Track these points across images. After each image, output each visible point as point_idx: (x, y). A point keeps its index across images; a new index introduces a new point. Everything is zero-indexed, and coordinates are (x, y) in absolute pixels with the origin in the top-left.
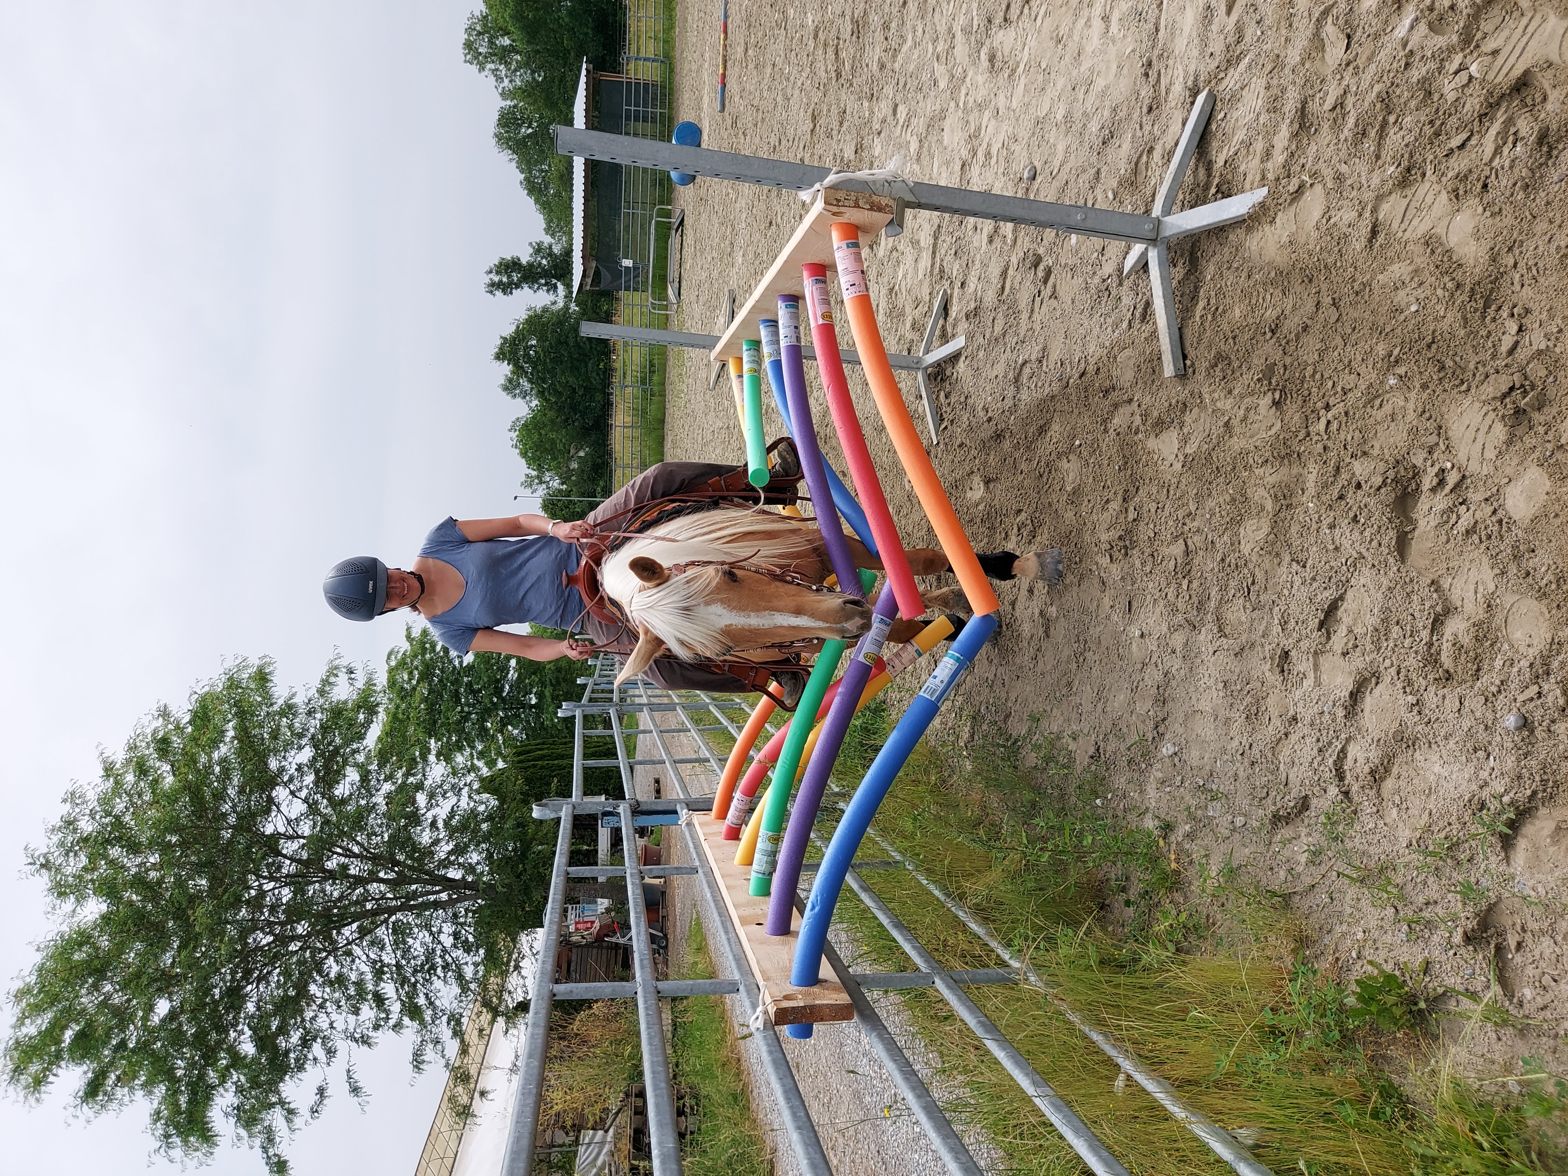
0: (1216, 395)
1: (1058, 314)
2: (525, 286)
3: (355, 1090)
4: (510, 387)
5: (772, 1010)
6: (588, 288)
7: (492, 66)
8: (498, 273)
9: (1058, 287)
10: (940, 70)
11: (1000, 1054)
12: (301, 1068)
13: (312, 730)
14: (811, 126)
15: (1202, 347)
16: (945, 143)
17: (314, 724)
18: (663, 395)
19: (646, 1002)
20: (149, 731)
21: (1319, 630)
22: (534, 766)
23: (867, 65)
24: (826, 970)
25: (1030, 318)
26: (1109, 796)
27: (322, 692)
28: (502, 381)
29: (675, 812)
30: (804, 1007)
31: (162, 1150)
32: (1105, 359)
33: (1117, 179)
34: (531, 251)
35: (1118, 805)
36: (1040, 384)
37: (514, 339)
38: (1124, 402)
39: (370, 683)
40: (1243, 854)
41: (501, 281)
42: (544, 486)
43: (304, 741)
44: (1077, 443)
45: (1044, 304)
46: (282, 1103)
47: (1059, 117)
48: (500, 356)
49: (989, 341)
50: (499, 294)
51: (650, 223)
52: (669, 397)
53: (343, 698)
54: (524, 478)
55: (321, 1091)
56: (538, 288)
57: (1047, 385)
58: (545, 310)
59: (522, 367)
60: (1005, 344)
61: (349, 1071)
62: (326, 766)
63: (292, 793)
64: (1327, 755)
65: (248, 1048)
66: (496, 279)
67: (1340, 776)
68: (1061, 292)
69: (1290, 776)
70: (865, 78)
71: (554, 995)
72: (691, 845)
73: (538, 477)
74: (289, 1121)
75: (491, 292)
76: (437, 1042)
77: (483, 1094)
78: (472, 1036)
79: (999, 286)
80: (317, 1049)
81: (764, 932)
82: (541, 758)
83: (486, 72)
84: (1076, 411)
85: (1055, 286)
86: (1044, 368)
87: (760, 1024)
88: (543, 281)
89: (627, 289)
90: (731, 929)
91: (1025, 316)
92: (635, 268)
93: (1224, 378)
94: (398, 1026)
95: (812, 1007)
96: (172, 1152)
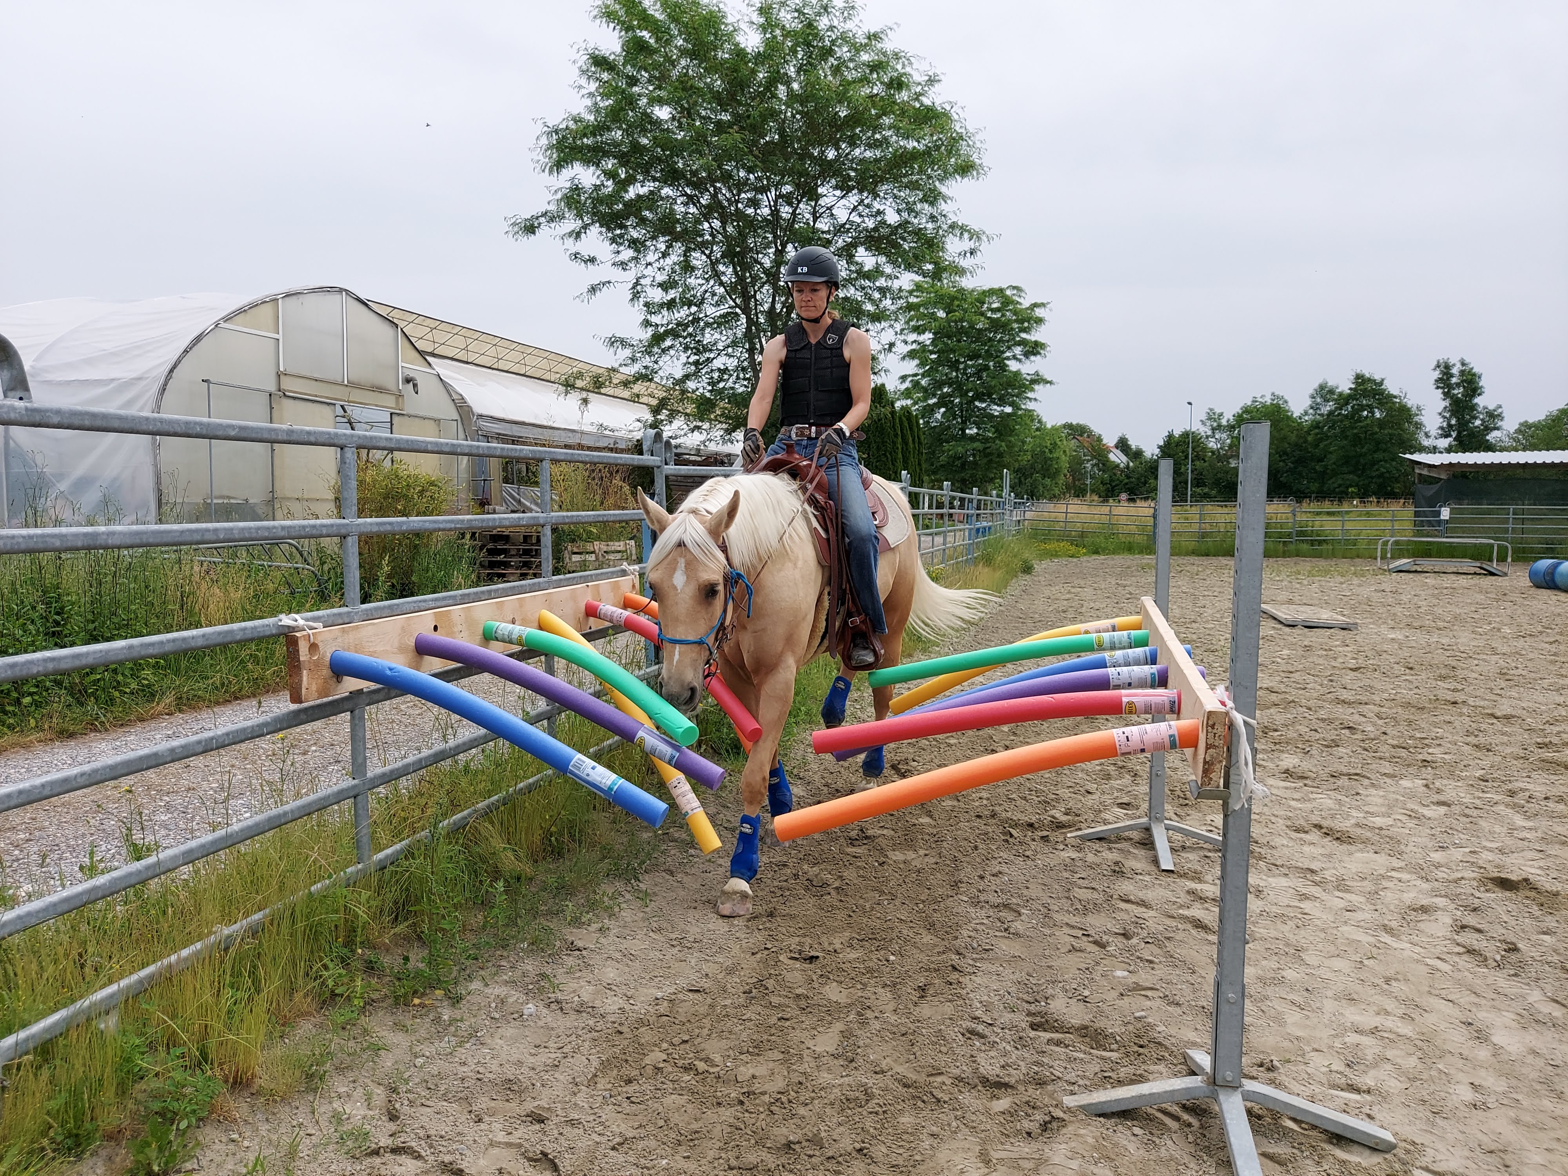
2: (1447, 403)
3: (593, 289)
4: (1324, 392)
5: (300, 633)
6: (1417, 471)
8: (1462, 373)
24: (356, 685)
28: (1331, 383)
30: (300, 661)
31: (546, 129)
34: (1491, 407)
37: (1381, 394)
41: (1452, 376)
50: (1437, 374)
51: (1492, 538)
55: (592, 260)
56: (1444, 417)
59: (1347, 404)
61: (609, 282)
66: (1455, 371)
74: (570, 234)
80: (627, 254)
81: (424, 632)
87: (287, 624)
88: (1453, 422)
89: (1417, 514)
92: (1440, 522)
95: (299, 668)
96: (544, 138)
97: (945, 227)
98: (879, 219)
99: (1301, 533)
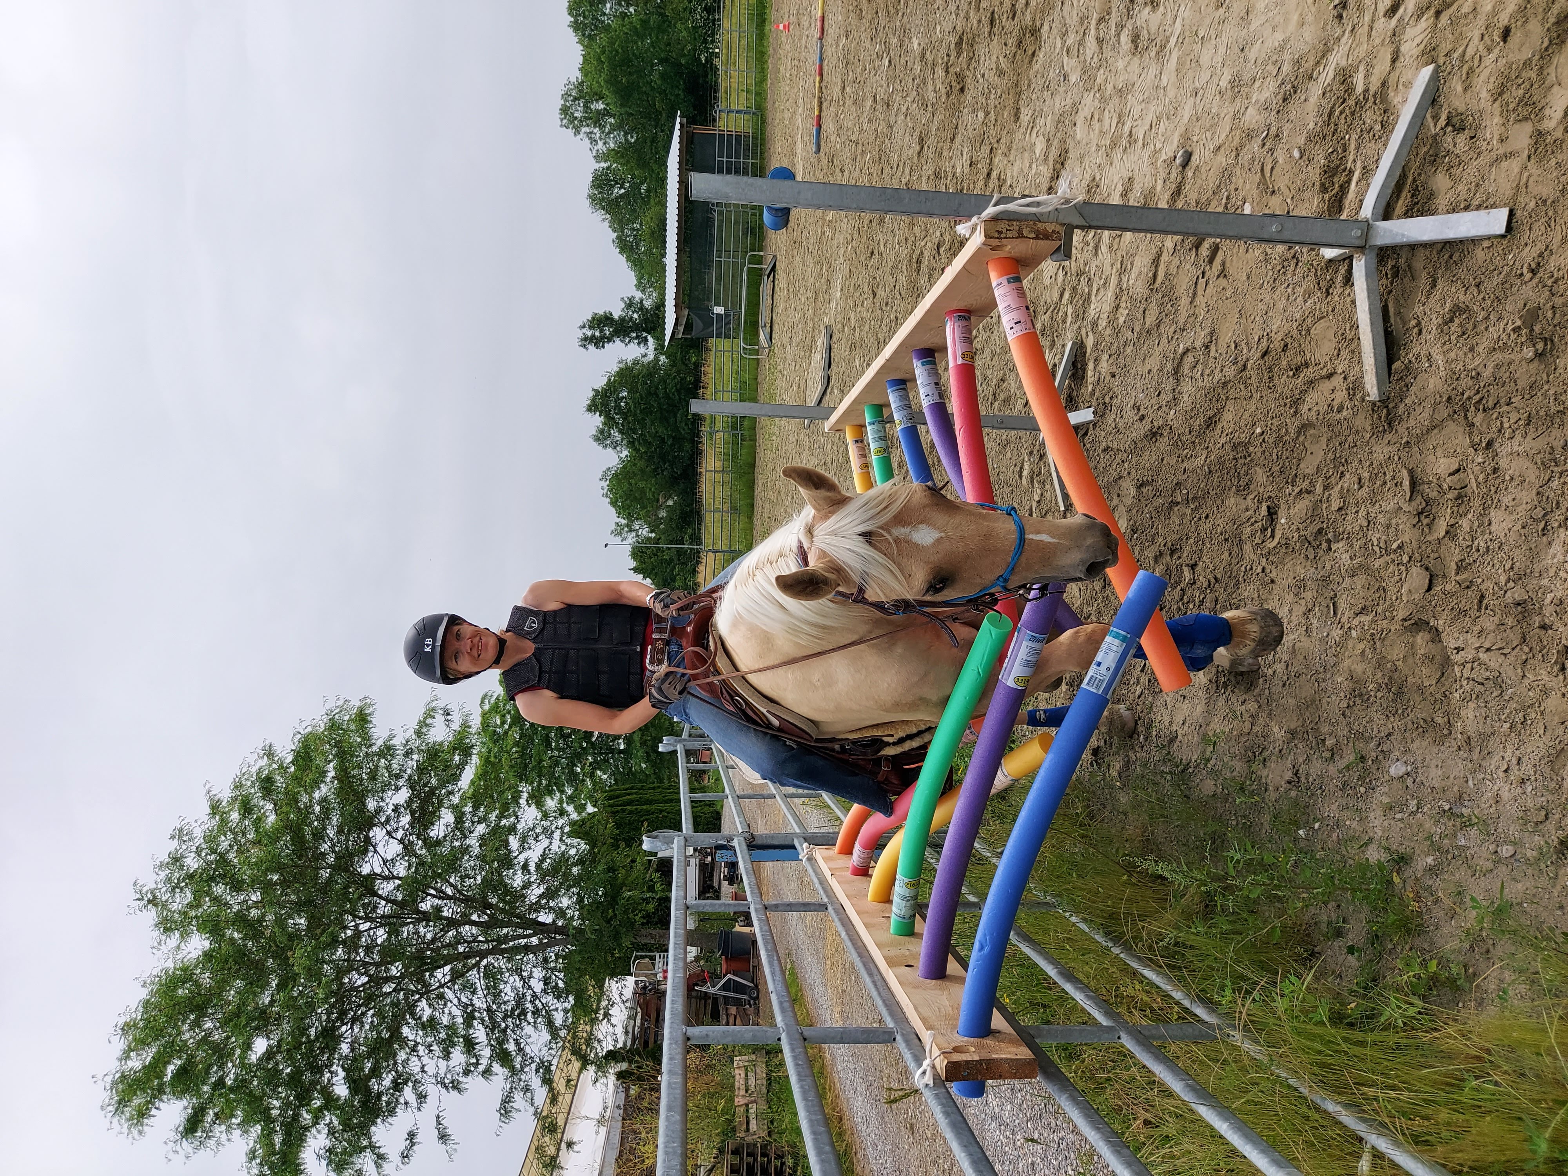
0: (1452, 355)
1: (1228, 293)
2: (617, 340)
3: (443, 1137)
4: (602, 437)
6: (680, 336)
7: (587, 129)
8: (590, 328)
9: (1227, 265)
10: (1070, 63)
12: (392, 1112)
13: (409, 771)
14: (918, 148)
15: (1432, 300)
16: (1078, 137)
17: (411, 764)
18: (753, 439)
19: (793, 1050)
20: (254, 770)
22: (623, 811)
23: (983, 75)
25: (1191, 302)
26: (1317, 826)
27: (419, 734)
28: (594, 431)
29: (793, 847)
30: (980, 1062)
32: (1295, 333)
33: (1305, 135)
34: (623, 305)
35: (1329, 836)
36: (1207, 372)
37: (606, 391)
38: (1322, 378)
39: (465, 725)
41: (593, 336)
42: (634, 534)
43: (401, 782)
44: (1259, 430)
45: (1211, 285)
46: (372, 1147)
47: (1224, 84)
48: (592, 408)
49: (1140, 335)
50: (592, 348)
51: (742, 270)
52: (759, 441)
53: (439, 739)
54: (613, 527)
55: (411, 1136)
56: (629, 342)
57: (1217, 371)
58: (636, 362)
59: (613, 418)
60: (1160, 335)
61: (438, 1117)
62: (421, 807)
63: (389, 833)
65: (341, 1090)
66: (589, 333)
68: (1231, 270)
70: (980, 89)
71: (688, 1039)
73: (627, 525)
74: (378, 1166)
76: (527, 1089)
77: (569, 1145)
78: (559, 1084)
79: (1150, 275)
80: (408, 1093)
81: (916, 974)
82: (630, 803)
83: (581, 136)
84: (1256, 396)
85: (1223, 264)
86: (1213, 353)
87: (928, 1079)
89: (719, 336)
90: (875, 972)
91: (1184, 301)
92: (727, 315)
93: (1464, 333)
94: (487, 1073)
95: (990, 1062)
97: (418, 742)
98: (402, 810)
99: (734, 427)
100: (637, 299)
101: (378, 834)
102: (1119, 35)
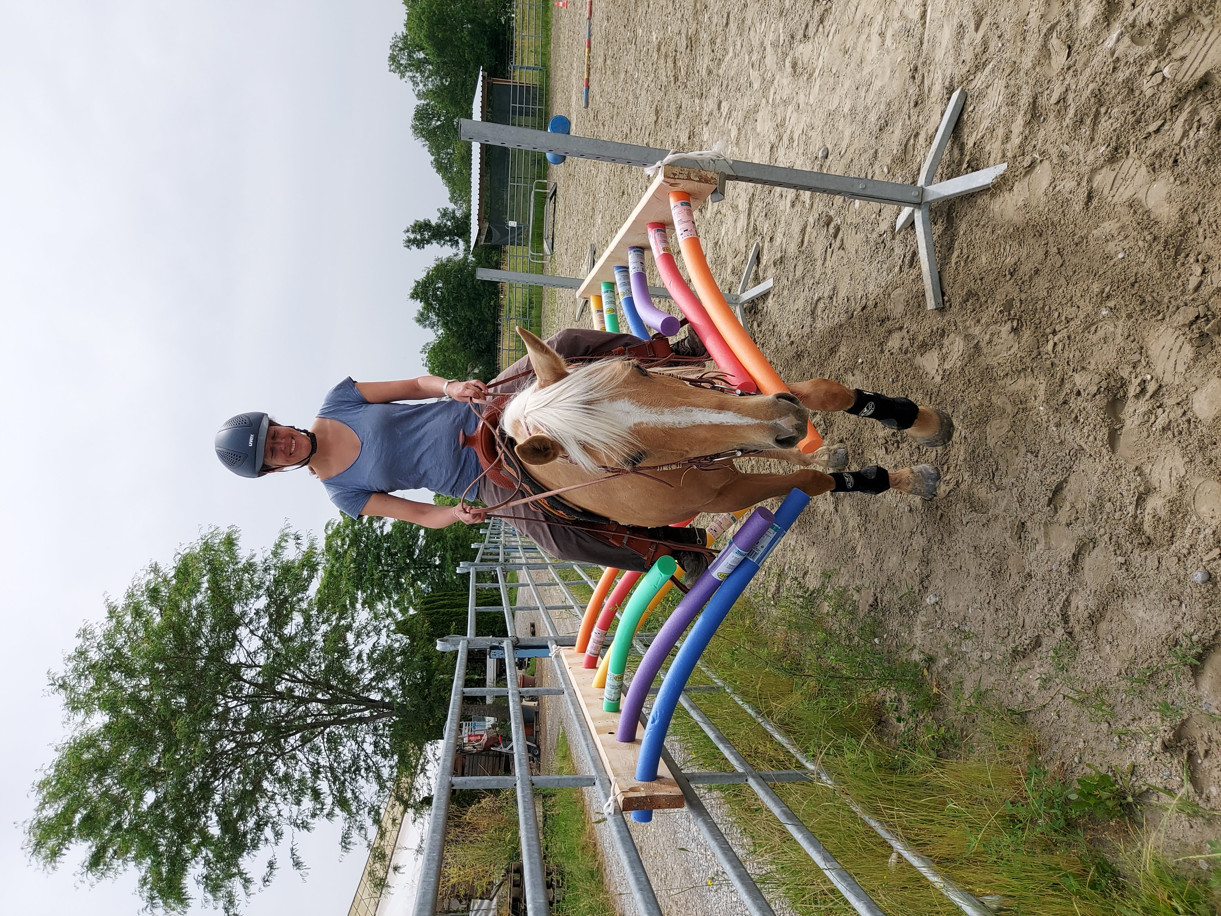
0: (968, 323)
1: (845, 262)
2: (434, 242)
3: (297, 864)
4: (422, 319)
5: (620, 799)
6: (482, 243)
7: (410, 74)
8: (413, 232)
9: (845, 241)
10: (754, 75)
11: (798, 836)
12: (255, 846)
13: (267, 583)
14: (655, 118)
15: (957, 286)
16: (758, 130)
17: (269, 579)
18: (539, 326)
19: (523, 791)
20: (143, 582)
21: (1048, 505)
22: (438, 613)
23: (698, 72)
24: (663, 770)
25: (823, 264)
26: (885, 636)
27: (275, 554)
28: (416, 315)
29: (546, 647)
30: (646, 797)
31: (148, 909)
32: (881, 296)
33: (891, 157)
34: (439, 215)
35: (892, 643)
36: (831, 316)
37: (425, 282)
38: (897, 329)
39: (312, 547)
40: (988, 681)
41: (415, 238)
43: (261, 592)
44: (860, 361)
45: (834, 254)
46: (241, 874)
47: (846, 110)
48: (414, 295)
49: (792, 283)
50: (414, 248)
51: (530, 193)
52: (544, 327)
53: (291, 558)
55: (271, 865)
56: (444, 244)
57: (836, 316)
58: (449, 260)
59: (431, 304)
60: (804, 284)
61: (292, 849)
62: (278, 611)
63: (252, 632)
64: (1055, 603)
65: (215, 830)
66: (412, 236)
67: (1065, 619)
68: (847, 245)
69: (1026, 621)
70: (696, 81)
71: (453, 786)
72: (559, 672)
74: (246, 887)
75: (408, 246)
76: (361, 828)
77: (396, 869)
78: (387, 823)
79: (800, 240)
80: (268, 832)
81: (615, 739)
82: (443, 607)
83: (406, 79)
84: (859, 336)
85: (842, 240)
86: (834, 303)
87: (611, 810)
88: (448, 238)
89: (512, 244)
90: (589, 737)
91: (819, 263)
92: (519, 228)
93: (974, 310)
94: (330, 815)
95: (652, 798)
96: (155, 911)
97: (275, 561)
98: (262, 613)
99: (524, 315)
100: (450, 210)
101: (243, 632)
102: (784, 60)
